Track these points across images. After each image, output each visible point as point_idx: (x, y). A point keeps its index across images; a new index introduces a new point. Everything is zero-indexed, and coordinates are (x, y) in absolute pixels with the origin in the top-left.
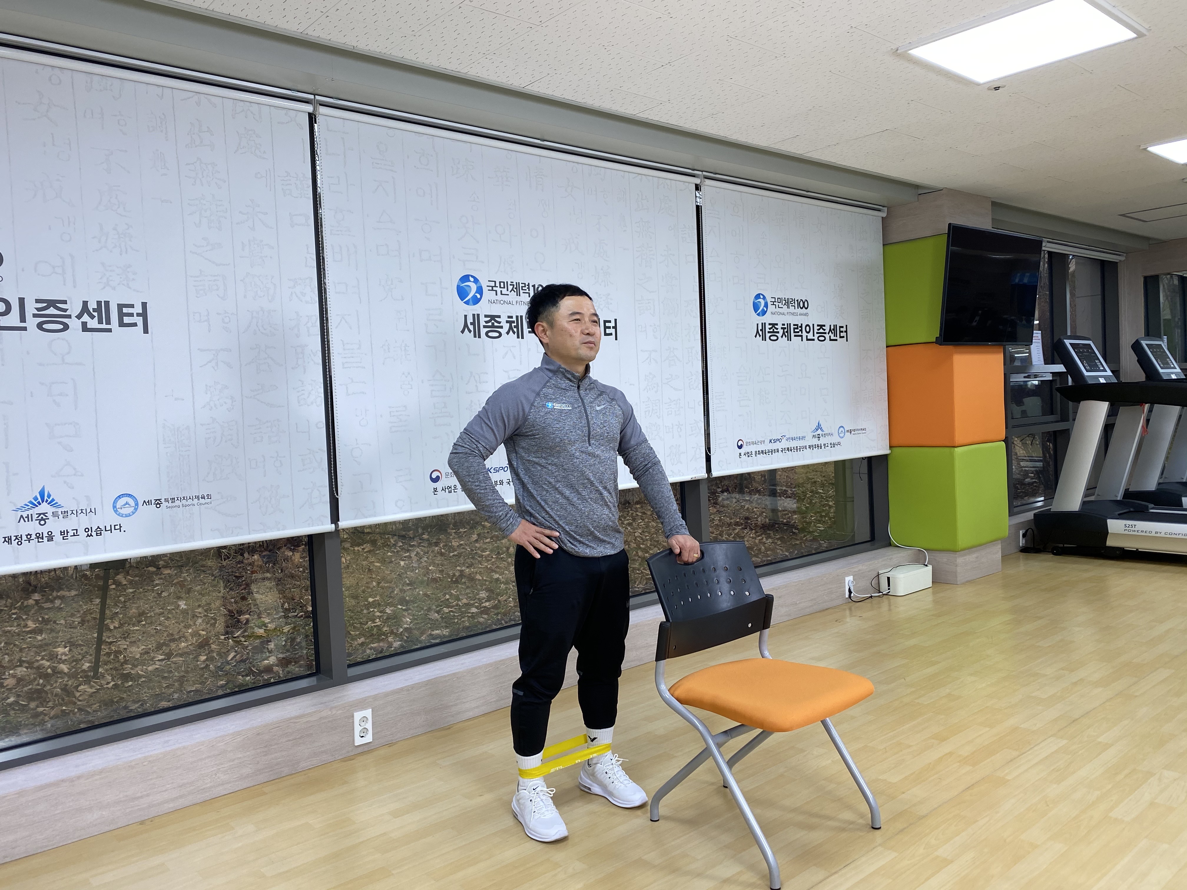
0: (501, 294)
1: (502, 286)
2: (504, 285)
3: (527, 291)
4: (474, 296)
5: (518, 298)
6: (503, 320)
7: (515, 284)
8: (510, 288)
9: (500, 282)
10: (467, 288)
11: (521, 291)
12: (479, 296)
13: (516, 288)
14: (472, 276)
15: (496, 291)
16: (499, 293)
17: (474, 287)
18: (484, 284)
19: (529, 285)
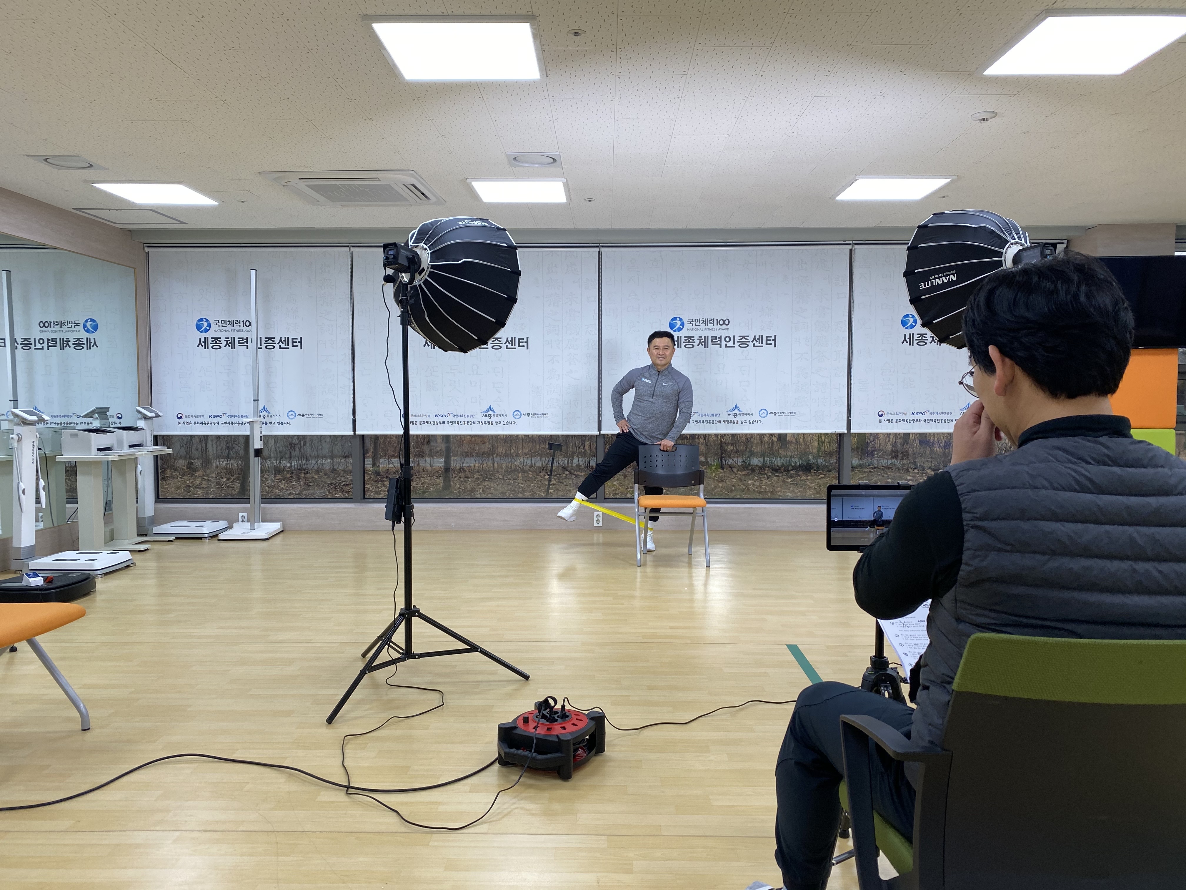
0: (696, 325)
1: (696, 321)
2: (698, 320)
3: (713, 323)
4: (679, 327)
5: (706, 327)
6: (696, 339)
7: (705, 319)
8: (701, 322)
9: (695, 319)
10: (675, 324)
11: (708, 323)
12: (681, 327)
13: (705, 322)
14: (678, 317)
15: (692, 324)
16: (694, 325)
17: (679, 323)
18: (685, 321)
19: (714, 319)
